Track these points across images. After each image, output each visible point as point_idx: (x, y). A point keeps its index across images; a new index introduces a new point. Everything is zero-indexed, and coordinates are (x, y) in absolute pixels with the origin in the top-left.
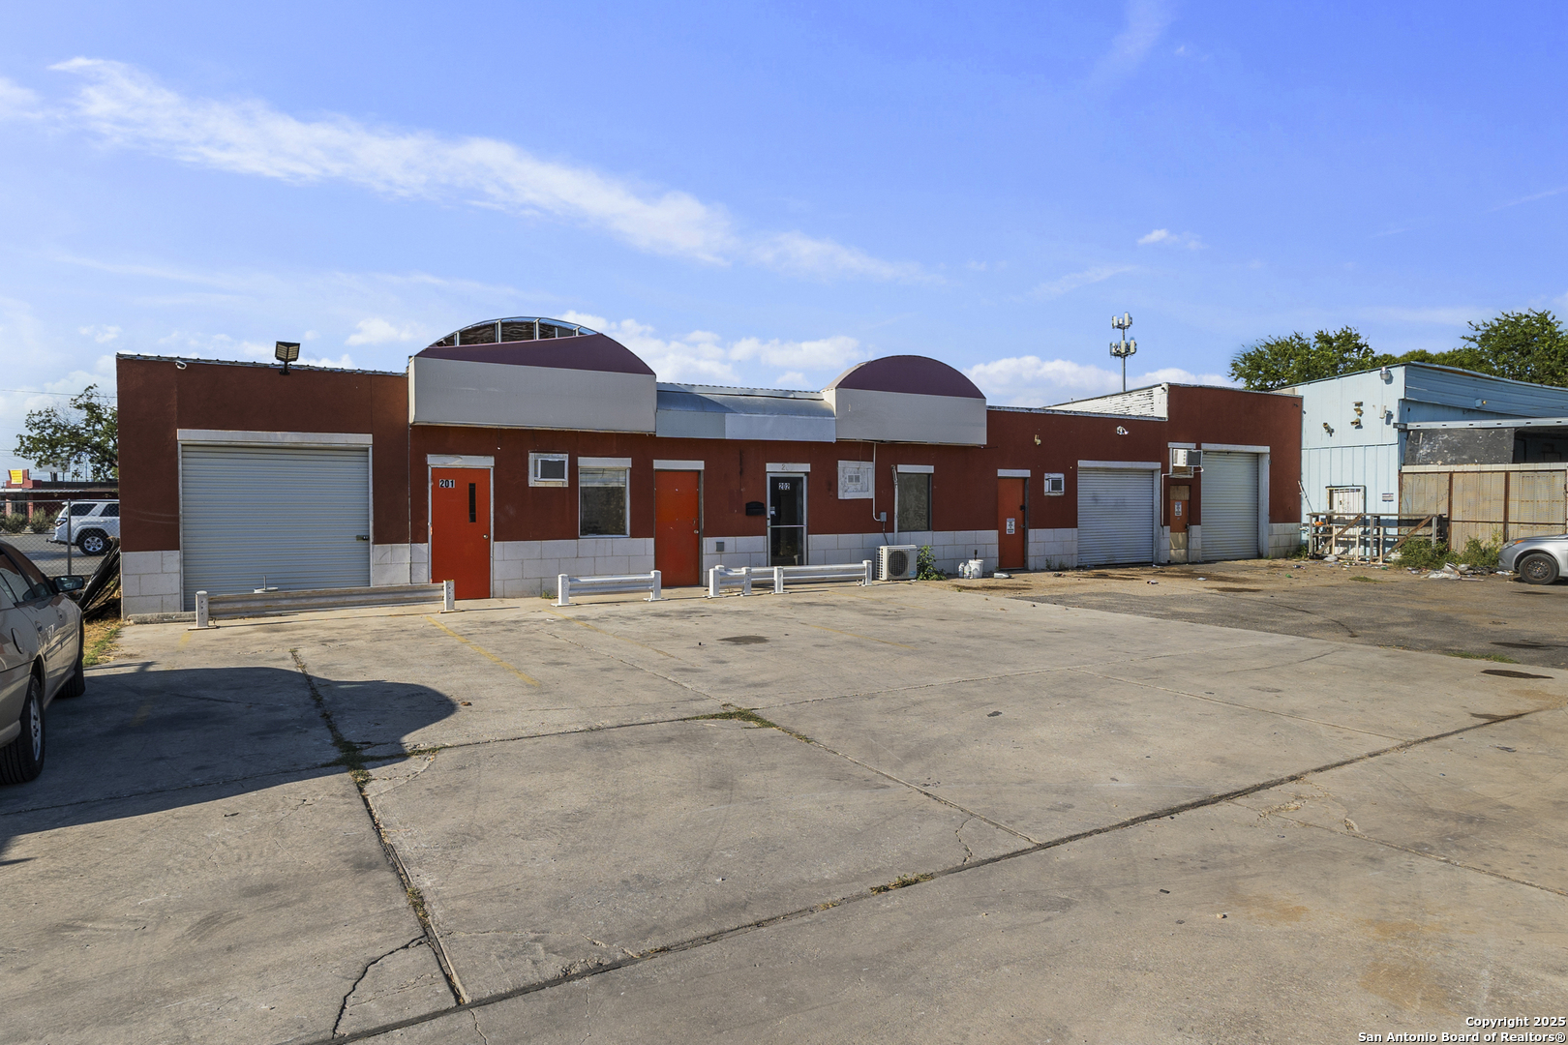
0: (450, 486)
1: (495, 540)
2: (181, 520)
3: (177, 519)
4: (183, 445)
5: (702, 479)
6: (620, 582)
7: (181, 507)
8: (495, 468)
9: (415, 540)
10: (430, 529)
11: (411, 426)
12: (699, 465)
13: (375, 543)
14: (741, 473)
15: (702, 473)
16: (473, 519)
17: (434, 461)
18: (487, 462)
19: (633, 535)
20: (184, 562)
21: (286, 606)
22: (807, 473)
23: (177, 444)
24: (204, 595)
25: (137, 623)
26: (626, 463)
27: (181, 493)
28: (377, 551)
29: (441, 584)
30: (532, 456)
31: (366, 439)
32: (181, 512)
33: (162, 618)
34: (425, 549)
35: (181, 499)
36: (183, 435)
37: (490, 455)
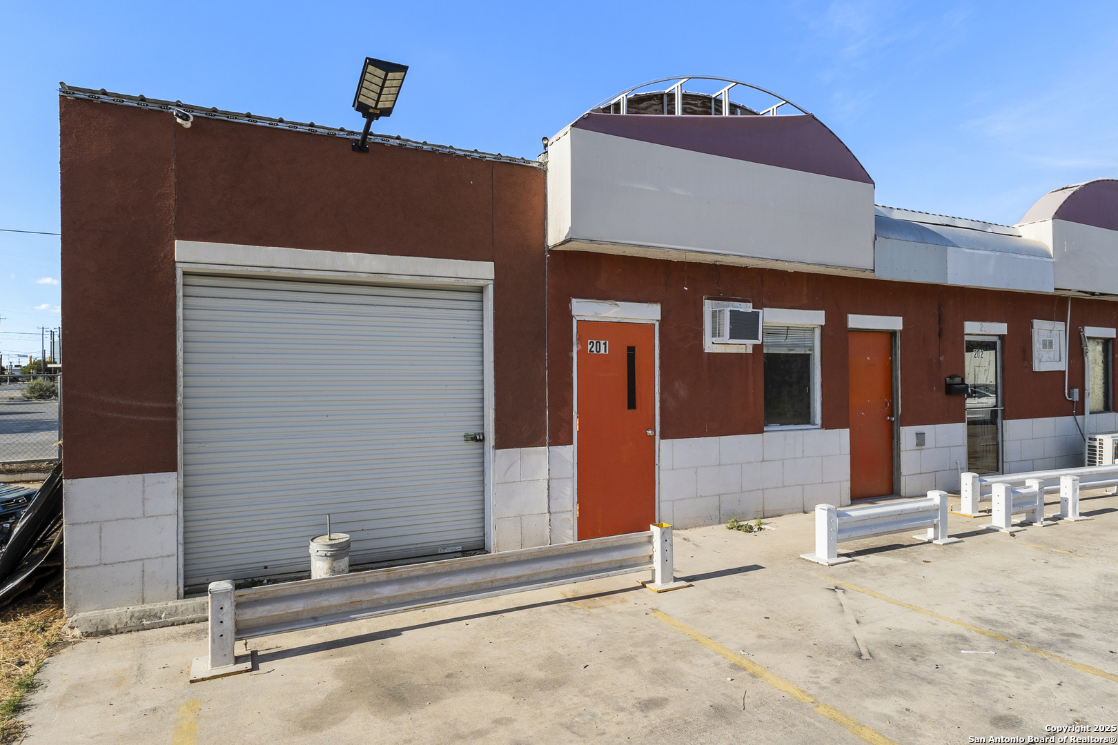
0: (602, 352)
1: (663, 437)
2: (180, 413)
3: (173, 412)
4: (185, 274)
5: (899, 343)
6: (900, 513)
7: (180, 389)
8: (662, 323)
9: (555, 442)
10: (576, 422)
11: (550, 251)
12: (895, 323)
13: (499, 445)
14: (940, 334)
15: (898, 335)
16: (632, 404)
17: (584, 310)
18: (649, 313)
19: (826, 425)
20: (186, 494)
21: (389, 598)
22: (1001, 337)
23: (174, 269)
24: (225, 593)
25: (88, 635)
26: (817, 318)
27: (180, 361)
28: (501, 462)
29: (647, 533)
30: (709, 306)
31: (483, 271)
32: (179, 399)
33: (140, 619)
34: (568, 453)
35: (180, 374)
36: (187, 252)
37: (655, 302)
